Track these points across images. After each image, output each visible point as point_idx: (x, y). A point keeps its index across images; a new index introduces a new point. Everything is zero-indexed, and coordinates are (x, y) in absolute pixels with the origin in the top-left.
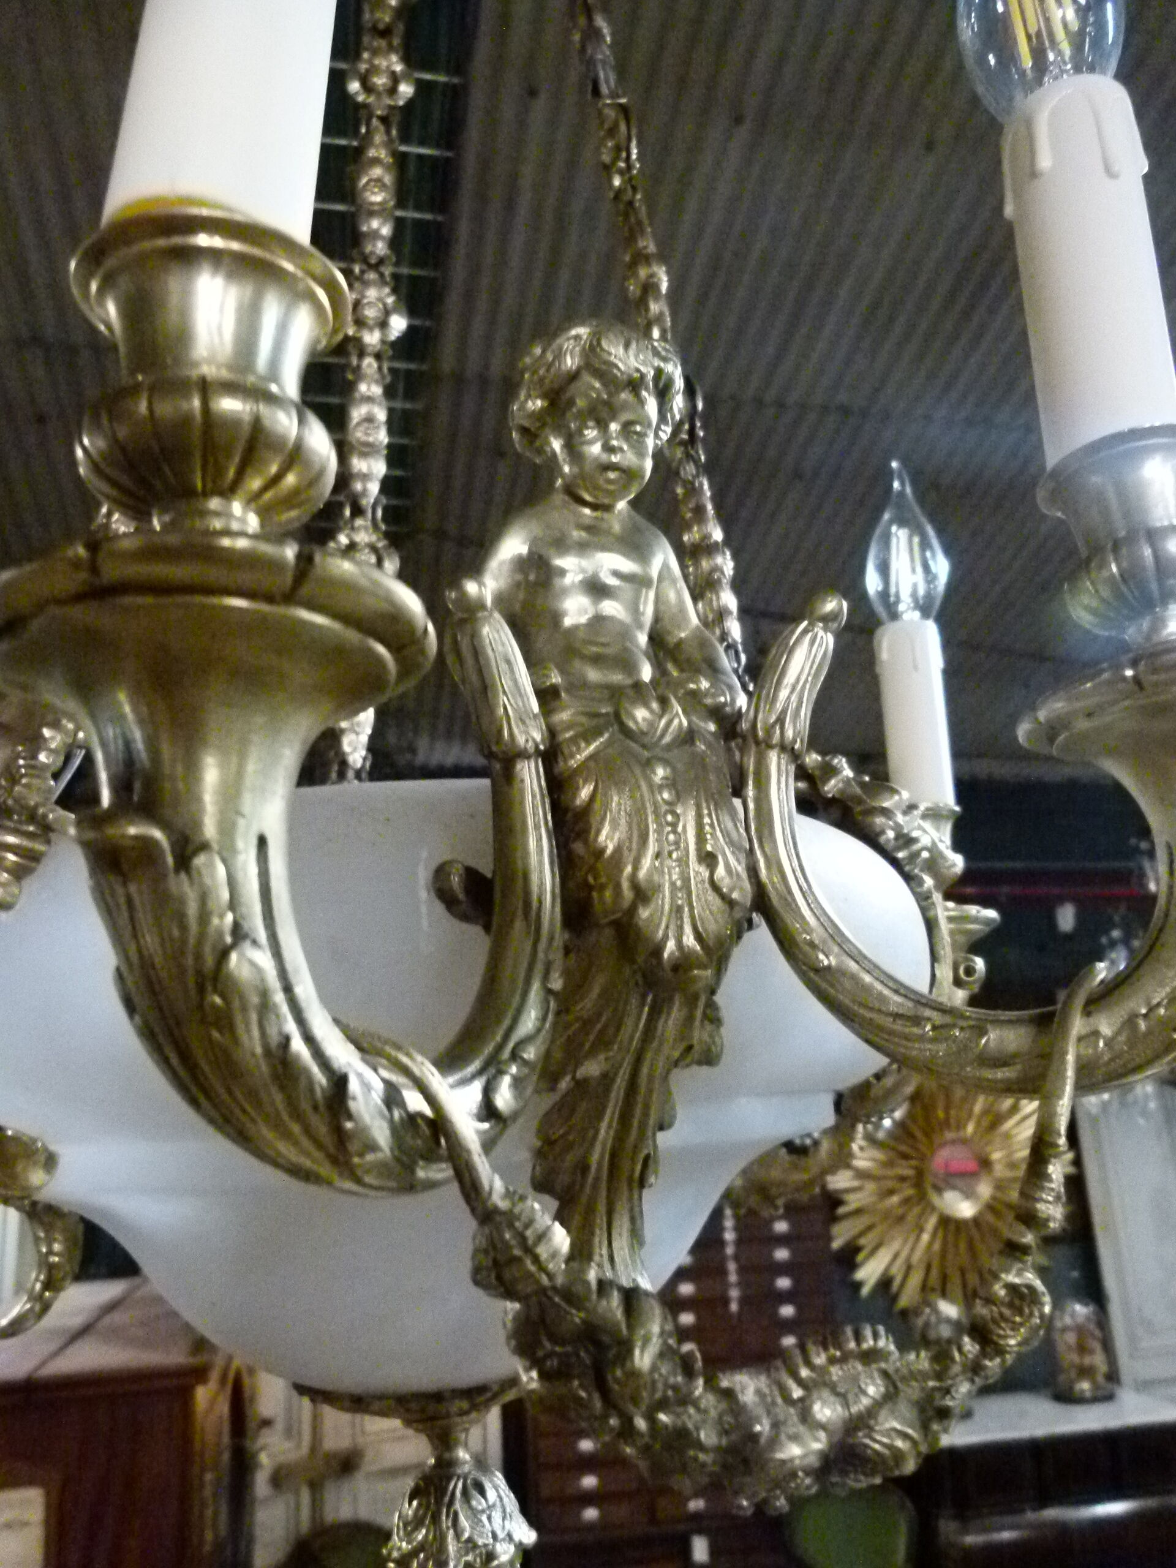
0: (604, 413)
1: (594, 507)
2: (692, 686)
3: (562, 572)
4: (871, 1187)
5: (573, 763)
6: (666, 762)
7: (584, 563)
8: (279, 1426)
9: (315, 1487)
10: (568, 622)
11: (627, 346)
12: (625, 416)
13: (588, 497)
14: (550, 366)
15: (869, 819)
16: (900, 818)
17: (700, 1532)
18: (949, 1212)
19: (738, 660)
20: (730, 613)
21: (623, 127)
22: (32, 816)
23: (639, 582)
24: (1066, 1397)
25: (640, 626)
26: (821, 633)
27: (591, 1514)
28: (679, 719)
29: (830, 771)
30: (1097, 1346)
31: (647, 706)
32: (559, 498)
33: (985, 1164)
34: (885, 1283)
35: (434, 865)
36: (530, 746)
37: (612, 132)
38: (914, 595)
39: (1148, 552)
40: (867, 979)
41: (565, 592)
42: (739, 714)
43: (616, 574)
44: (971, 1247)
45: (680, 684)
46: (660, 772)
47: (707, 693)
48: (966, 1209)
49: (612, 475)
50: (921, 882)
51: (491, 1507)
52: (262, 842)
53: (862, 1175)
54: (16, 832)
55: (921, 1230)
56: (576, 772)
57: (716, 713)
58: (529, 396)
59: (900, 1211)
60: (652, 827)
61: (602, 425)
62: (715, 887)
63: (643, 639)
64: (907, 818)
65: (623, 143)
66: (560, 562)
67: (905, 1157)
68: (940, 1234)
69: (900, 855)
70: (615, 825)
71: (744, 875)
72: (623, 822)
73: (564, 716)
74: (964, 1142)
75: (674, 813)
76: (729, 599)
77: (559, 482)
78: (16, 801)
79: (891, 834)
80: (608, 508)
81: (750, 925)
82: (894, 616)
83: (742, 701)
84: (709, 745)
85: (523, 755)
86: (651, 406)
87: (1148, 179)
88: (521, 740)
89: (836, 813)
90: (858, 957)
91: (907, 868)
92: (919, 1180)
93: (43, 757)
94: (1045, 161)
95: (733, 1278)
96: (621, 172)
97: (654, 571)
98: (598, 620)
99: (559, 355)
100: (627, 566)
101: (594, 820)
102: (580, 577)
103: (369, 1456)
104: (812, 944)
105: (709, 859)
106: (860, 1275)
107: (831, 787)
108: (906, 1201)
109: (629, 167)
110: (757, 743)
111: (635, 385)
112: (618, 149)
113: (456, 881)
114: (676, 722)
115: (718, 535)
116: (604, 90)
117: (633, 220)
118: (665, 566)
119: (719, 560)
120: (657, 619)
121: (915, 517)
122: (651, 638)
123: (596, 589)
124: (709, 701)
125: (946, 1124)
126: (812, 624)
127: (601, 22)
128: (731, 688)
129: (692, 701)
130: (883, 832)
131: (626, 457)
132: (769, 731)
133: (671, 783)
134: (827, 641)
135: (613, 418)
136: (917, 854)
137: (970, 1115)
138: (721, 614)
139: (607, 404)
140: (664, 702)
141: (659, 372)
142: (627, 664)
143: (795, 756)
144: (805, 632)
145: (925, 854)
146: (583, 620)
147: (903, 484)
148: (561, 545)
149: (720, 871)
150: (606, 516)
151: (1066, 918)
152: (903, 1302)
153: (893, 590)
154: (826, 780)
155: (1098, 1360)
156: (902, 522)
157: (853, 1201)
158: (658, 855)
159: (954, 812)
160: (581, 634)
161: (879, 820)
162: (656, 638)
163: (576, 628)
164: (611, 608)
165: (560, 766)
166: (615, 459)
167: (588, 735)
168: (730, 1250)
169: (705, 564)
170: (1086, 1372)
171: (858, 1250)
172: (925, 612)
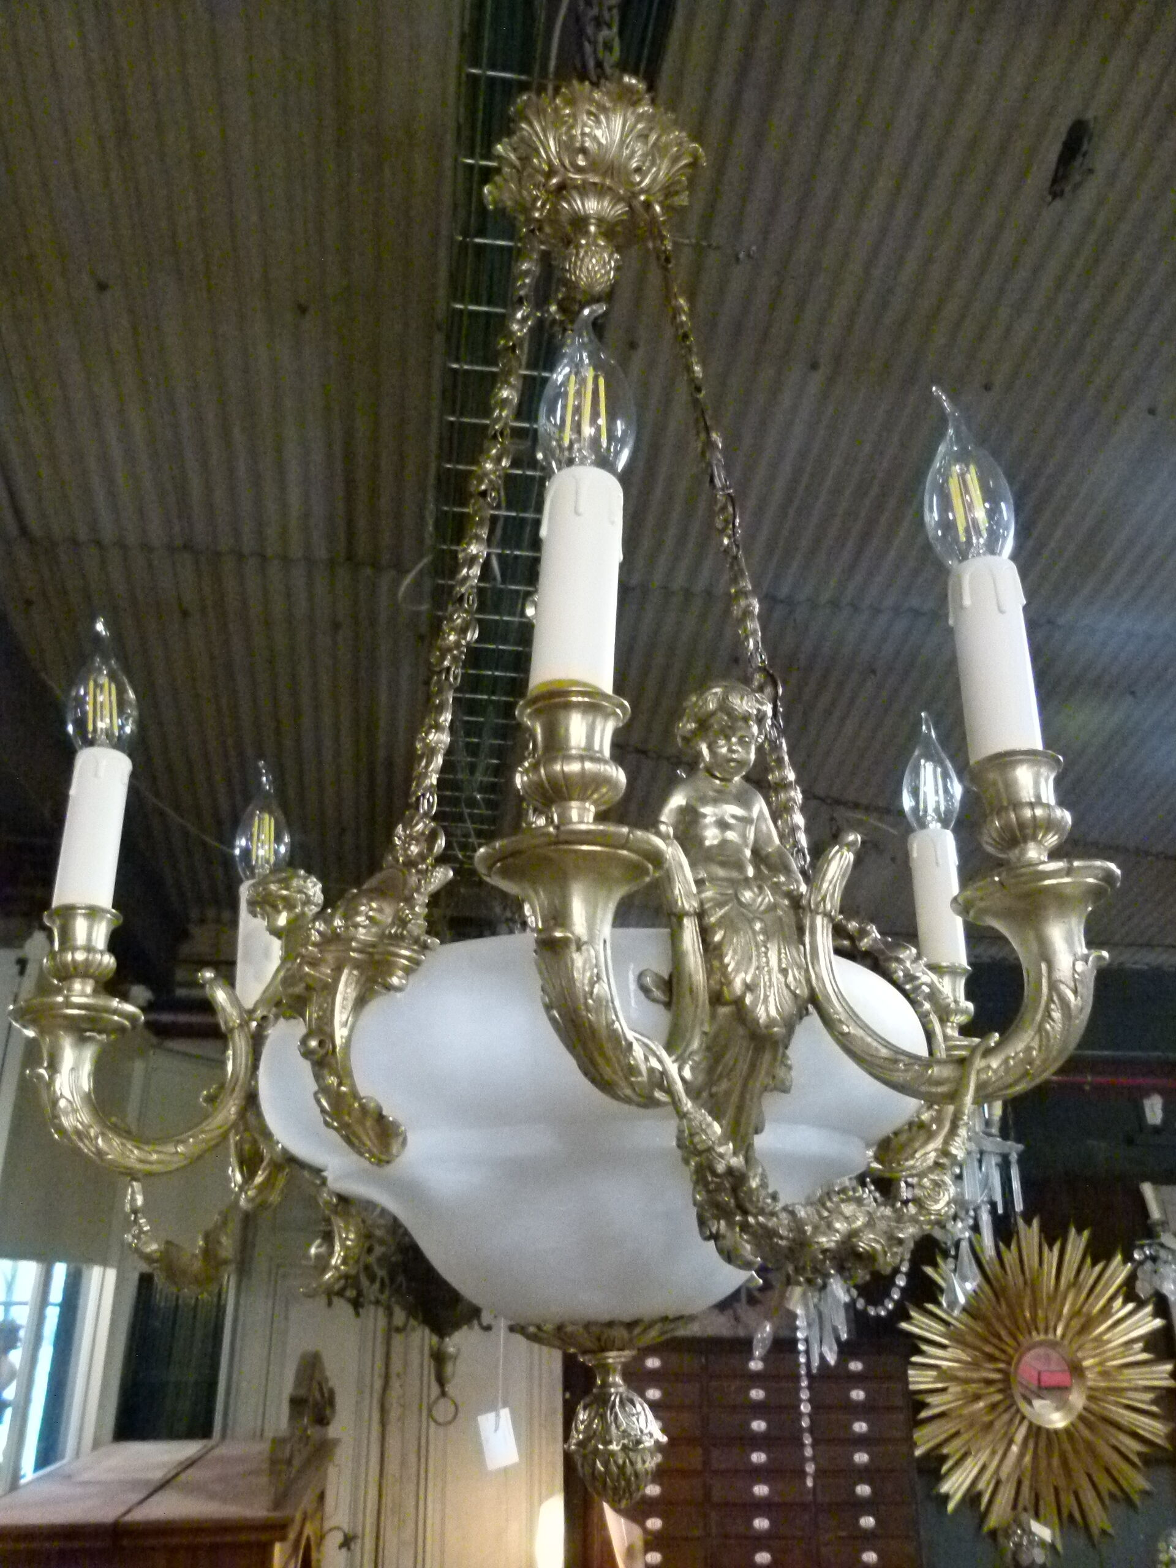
0: (728, 732)
1: (721, 780)
2: (775, 880)
3: (705, 816)
4: (955, 1389)
5: (713, 920)
6: (761, 920)
7: (717, 810)
10: (707, 843)
11: (742, 699)
12: (739, 734)
13: (718, 775)
14: (701, 707)
15: (887, 964)
16: (908, 964)
18: (1037, 1422)
19: (805, 861)
20: (799, 828)
21: (730, 509)
22: (416, 941)
23: (746, 821)
25: (747, 846)
26: (846, 853)
28: (770, 898)
29: (863, 933)
31: (751, 889)
32: (702, 774)
33: (1076, 1370)
34: (972, 1498)
35: (637, 973)
36: (691, 910)
37: (724, 509)
38: (937, 810)
39: (1013, 816)
40: (869, 1040)
41: (706, 827)
42: (802, 895)
43: (734, 817)
44: (1065, 1462)
45: (770, 878)
46: (758, 926)
47: (784, 884)
48: (1058, 1420)
49: (732, 764)
50: (922, 1005)
51: (638, 1414)
52: (605, 942)
53: (944, 1375)
54: (407, 948)
55: (1011, 1442)
56: (714, 925)
57: (789, 895)
58: (688, 721)
59: (987, 1419)
60: (754, 953)
61: (728, 738)
62: (788, 986)
63: (748, 853)
64: (914, 965)
65: (730, 518)
66: (703, 810)
67: (991, 1358)
68: (1031, 1445)
69: (908, 987)
70: (735, 952)
71: (803, 982)
72: (739, 951)
73: (708, 894)
74: (1054, 1345)
75: (766, 947)
76: (799, 819)
77: (702, 766)
78: (408, 932)
79: (901, 974)
80: (729, 780)
81: (808, 1013)
82: (923, 825)
83: (803, 888)
84: (785, 912)
85: (687, 914)
86: (755, 729)
87: (1026, 609)
88: (687, 907)
89: (869, 961)
90: (865, 1027)
91: (912, 996)
92: (1006, 1384)
93: (417, 909)
94: (967, 601)
95: (808, 1452)
96: (729, 537)
97: (755, 813)
98: (724, 842)
99: (706, 702)
100: (739, 811)
101: (725, 950)
102: (714, 819)
104: (840, 1021)
105: (784, 972)
106: (945, 1488)
107: (865, 944)
108: (993, 1407)
109: (734, 534)
110: (811, 911)
111: (746, 718)
112: (726, 522)
113: (648, 980)
114: (767, 899)
115: (791, 776)
116: (718, 483)
117: (736, 568)
118: (761, 812)
119: (792, 793)
120: (756, 841)
121: (937, 753)
122: (753, 852)
123: (723, 825)
124: (785, 888)
125: (1033, 1326)
126: (841, 848)
127: (715, 436)
128: (797, 881)
129: (776, 888)
130: (896, 972)
131: (739, 753)
132: (817, 904)
133: (764, 931)
134: (850, 857)
135: (734, 735)
136: (919, 987)
137: (1059, 1316)
138: (794, 829)
139: (730, 727)
140: (760, 888)
141: (759, 710)
142: (740, 867)
143: (831, 919)
144: (837, 852)
145: (926, 989)
146: (715, 842)
147: (929, 729)
148: (704, 800)
149: (790, 978)
150: (728, 784)
152: (993, 1522)
153: (922, 806)
154: (861, 939)
156: (929, 757)
157: (937, 1404)
158: (758, 968)
159: (967, 970)
160: (714, 851)
161: (894, 965)
162: (755, 852)
163: (711, 847)
164: (731, 835)
165: (706, 920)
166: (735, 756)
167: (721, 905)
168: (805, 1423)
169: (783, 796)
171: (944, 1458)
172: (945, 823)
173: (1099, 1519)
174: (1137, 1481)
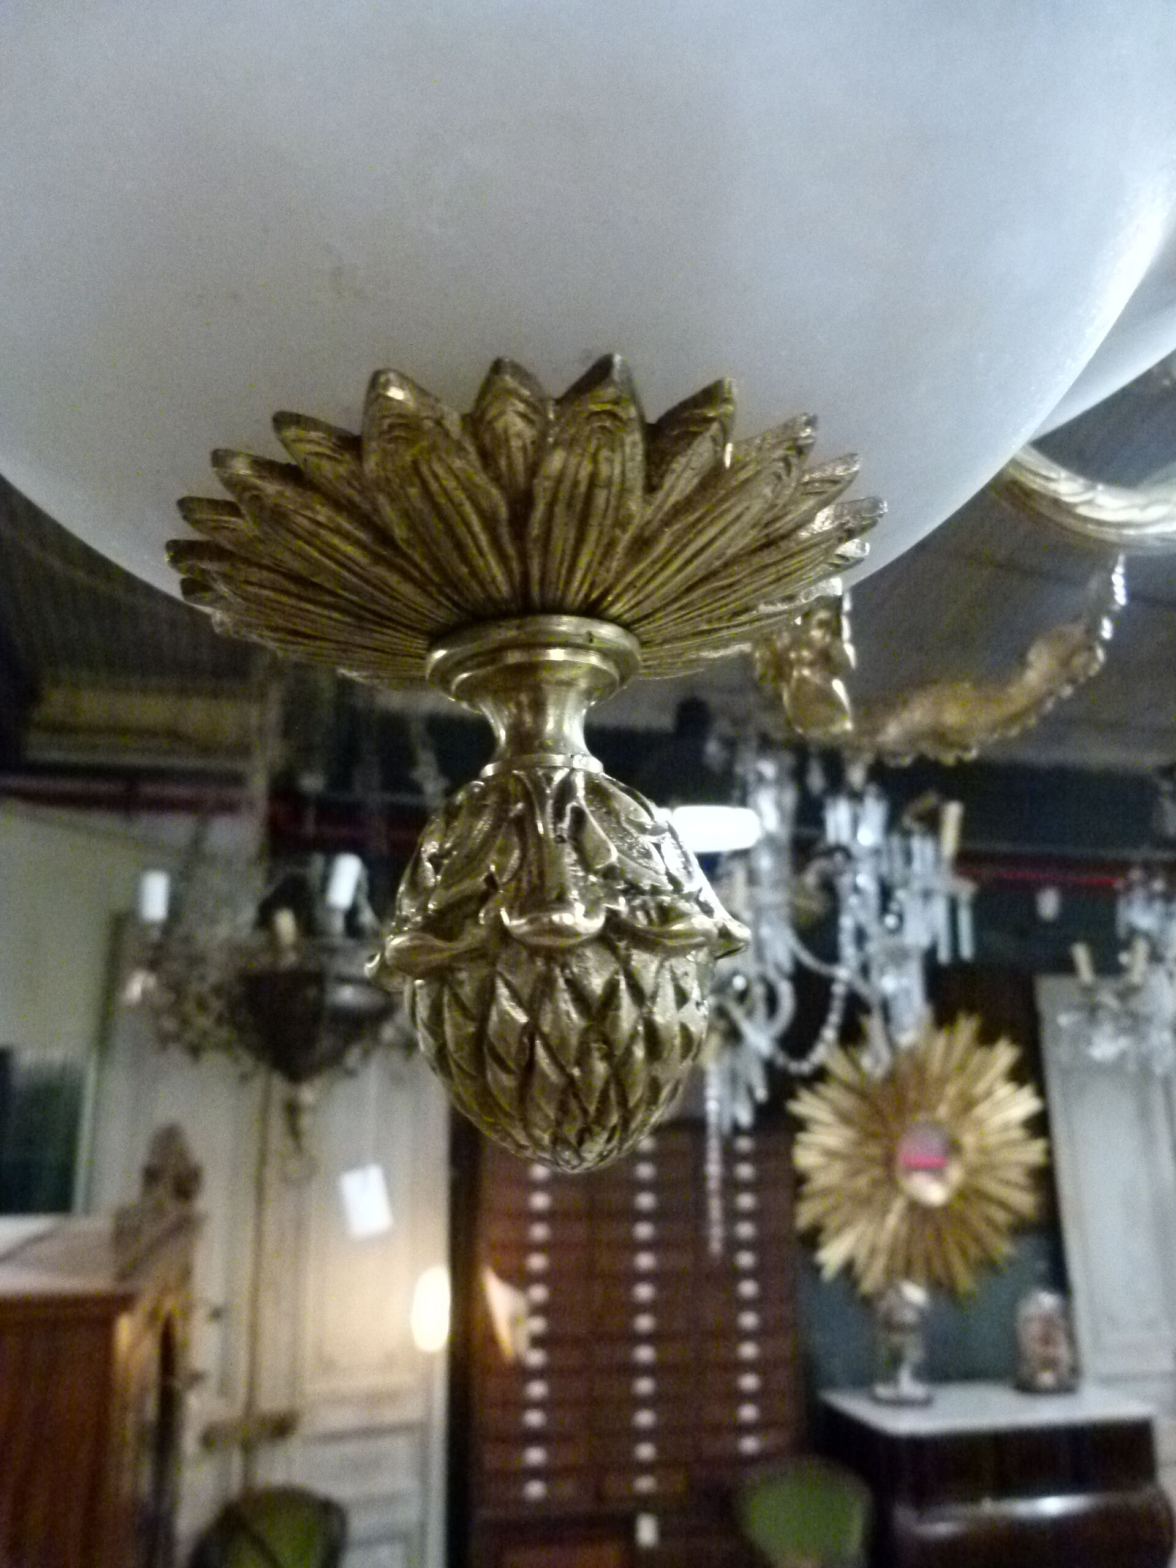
4: (838, 1166)
8: (212, 1383)
9: (248, 1448)
17: (647, 1510)
18: (917, 1196)
24: (1027, 1387)
27: (535, 1489)
30: (1061, 1337)
33: (954, 1148)
34: (848, 1269)
44: (938, 1233)
48: (935, 1194)
55: (889, 1214)
59: (867, 1193)
67: (875, 1136)
68: (908, 1219)
74: (936, 1125)
92: (888, 1161)
103: (306, 1418)
106: (823, 1256)
108: (874, 1183)
125: (918, 1107)
137: (943, 1097)
151: (1049, 904)
152: (866, 1287)
155: (1062, 1352)
157: (821, 1180)
170: (1050, 1364)
171: (823, 1231)
173: (965, 1281)
174: (1004, 1248)
